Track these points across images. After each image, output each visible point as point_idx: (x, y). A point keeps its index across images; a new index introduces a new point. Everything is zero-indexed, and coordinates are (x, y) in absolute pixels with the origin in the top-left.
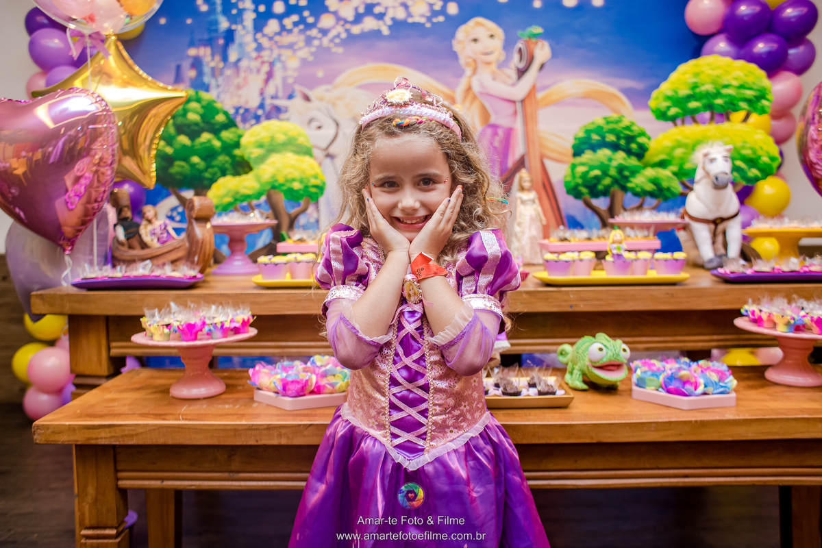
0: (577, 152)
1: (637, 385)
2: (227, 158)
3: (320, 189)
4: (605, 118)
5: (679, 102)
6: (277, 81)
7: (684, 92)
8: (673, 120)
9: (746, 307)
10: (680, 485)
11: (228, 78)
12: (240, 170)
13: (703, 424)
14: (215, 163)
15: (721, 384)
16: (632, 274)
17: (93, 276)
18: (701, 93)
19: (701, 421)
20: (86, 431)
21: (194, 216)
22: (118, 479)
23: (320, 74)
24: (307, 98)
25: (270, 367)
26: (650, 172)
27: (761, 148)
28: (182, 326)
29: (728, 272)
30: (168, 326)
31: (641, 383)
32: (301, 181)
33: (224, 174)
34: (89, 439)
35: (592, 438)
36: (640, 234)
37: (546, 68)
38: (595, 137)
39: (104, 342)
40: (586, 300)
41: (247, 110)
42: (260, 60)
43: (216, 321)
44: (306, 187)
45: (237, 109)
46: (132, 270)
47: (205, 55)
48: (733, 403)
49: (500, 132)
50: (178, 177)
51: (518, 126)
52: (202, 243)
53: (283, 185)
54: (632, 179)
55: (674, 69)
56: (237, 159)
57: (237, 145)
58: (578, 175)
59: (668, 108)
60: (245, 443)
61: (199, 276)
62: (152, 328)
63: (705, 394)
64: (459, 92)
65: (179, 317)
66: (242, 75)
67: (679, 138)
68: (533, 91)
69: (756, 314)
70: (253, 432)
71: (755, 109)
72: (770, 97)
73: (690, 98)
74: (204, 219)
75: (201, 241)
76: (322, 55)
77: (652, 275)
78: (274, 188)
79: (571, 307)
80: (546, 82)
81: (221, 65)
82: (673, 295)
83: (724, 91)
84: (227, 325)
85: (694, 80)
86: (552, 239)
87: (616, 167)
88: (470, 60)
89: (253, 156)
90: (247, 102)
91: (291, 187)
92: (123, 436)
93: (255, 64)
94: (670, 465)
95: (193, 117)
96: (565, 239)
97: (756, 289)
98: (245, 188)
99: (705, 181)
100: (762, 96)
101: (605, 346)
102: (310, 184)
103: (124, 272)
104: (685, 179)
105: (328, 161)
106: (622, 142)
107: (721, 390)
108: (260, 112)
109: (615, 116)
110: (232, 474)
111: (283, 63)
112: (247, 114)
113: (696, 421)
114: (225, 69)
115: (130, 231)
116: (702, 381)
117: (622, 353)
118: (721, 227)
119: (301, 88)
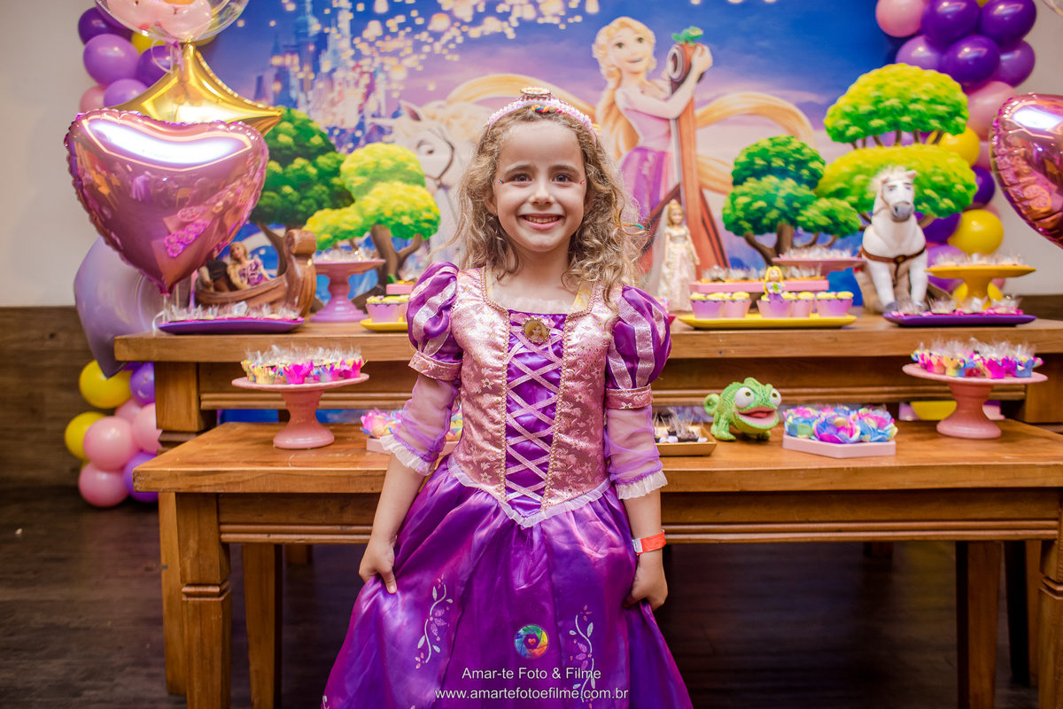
0: (739, 180)
1: (789, 434)
2: (324, 188)
3: (434, 223)
4: (771, 139)
5: (860, 119)
6: (379, 96)
7: (865, 107)
8: (852, 141)
9: (918, 352)
10: (833, 540)
11: (320, 91)
12: (339, 201)
13: (856, 471)
14: (310, 193)
15: (879, 431)
16: (791, 316)
17: (182, 318)
18: (885, 108)
19: (854, 468)
20: (188, 478)
21: (294, 251)
22: (221, 533)
23: (431, 87)
24: (416, 117)
25: (384, 414)
26: (824, 204)
27: (955, 174)
28: (289, 367)
29: (902, 314)
30: (273, 368)
31: (793, 432)
32: (411, 215)
33: (321, 207)
34: (191, 486)
35: (735, 486)
36: (806, 273)
37: (706, 78)
38: (759, 162)
39: (194, 393)
40: (738, 345)
41: (343, 131)
42: (358, 70)
43: (324, 363)
44: (417, 222)
45: (331, 130)
46: (225, 313)
47: (292, 65)
48: (892, 452)
49: (650, 157)
50: (267, 210)
51: (672, 149)
52: (303, 282)
53: (391, 219)
54: (802, 212)
55: (853, 80)
56: (336, 188)
57: (336, 172)
58: (739, 207)
59: (847, 126)
60: (359, 491)
61: (300, 319)
62: (256, 371)
63: (861, 441)
64: (600, 109)
65: (285, 359)
66: (337, 88)
67: (860, 162)
68: (690, 106)
69: (925, 358)
70: (368, 479)
71: (948, 128)
72: (965, 113)
73: (872, 114)
74: (304, 256)
75: (302, 280)
76: (434, 64)
77: (815, 318)
78: (379, 222)
79: (720, 352)
80: (707, 96)
81: (312, 76)
82: (836, 340)
83: (912, 107)
84: (337, 367)
85: (877, 93)
86: (703, 280)
87: (783, 198)
88: (613, 69)
89: (355, 185)
90: (343, 122)
91: (400, 221)
92: (228, 484)
93: (352, 75)
94: (822, 518)
95: (284, 139)
96: (718, 279)
97: (932, 332)
98: (346, 222)
99: (884, 212)
100: (956, 112)
101: (753, 391)
102: (422, 218)
103: (215, 314)
104: (866, 211)
105: (441, 192)
106: (791, 168)
107: (879, 437)
108: (359, 134)
109: (782, 135)
110: (344, 527)
111: (386, 73)
112: (343, 136)
113: (848, 469)
114: (316, 81)
115: (215, 272)
116: (858, 428)
117: (772, 398)
118: (903, 267)
119: (409, 105)
